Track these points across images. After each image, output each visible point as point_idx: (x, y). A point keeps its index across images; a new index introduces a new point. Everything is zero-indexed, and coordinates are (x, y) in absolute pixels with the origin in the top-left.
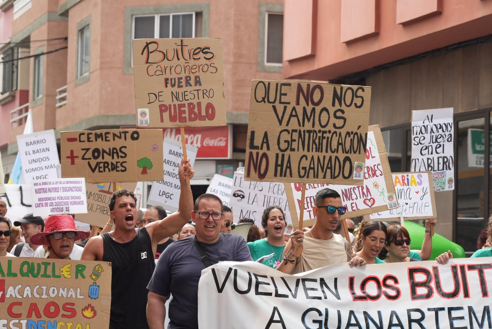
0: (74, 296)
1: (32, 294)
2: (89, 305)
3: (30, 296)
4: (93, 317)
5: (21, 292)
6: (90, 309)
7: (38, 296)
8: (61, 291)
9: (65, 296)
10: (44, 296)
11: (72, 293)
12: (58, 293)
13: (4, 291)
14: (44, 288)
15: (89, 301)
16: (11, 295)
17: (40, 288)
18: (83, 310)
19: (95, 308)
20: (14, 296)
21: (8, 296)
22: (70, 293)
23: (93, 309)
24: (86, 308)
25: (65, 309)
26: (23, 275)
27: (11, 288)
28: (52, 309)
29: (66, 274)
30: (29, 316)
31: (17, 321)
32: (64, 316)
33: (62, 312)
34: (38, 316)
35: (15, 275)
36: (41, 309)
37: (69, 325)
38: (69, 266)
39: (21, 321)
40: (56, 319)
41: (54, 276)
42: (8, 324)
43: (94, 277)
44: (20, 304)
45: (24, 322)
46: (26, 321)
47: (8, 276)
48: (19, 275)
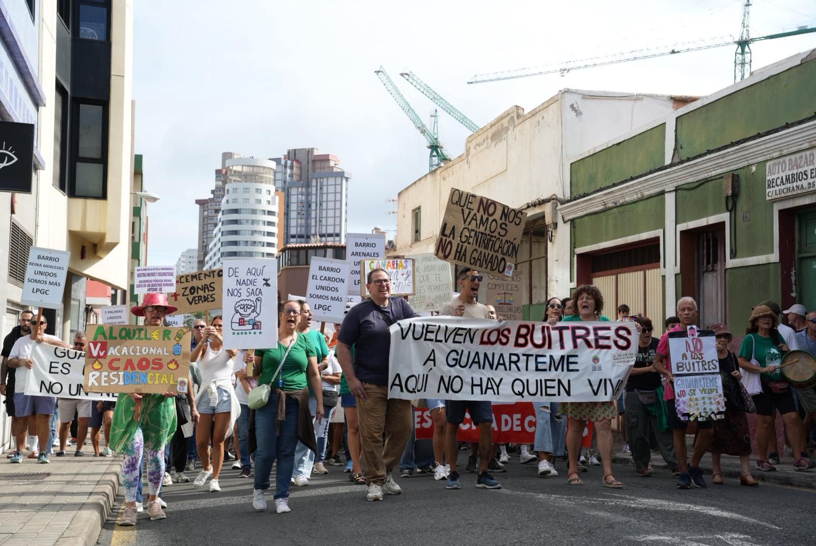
0: (161, 353)
1: (128, 352)
2: (173, 360)
3: (127, 354)
4: (176, 369)
5: (119, 352)
6: (174, 363)
7: (133, 354)
8: (151, 350)
9: (154, 353)
10: (138, 354)
11: (160, 351)
12: (149, 351)
13: (106, 350)
14: (138, 348)
15: (173, 357)
16: (112, 353)
17: (135, 347)
18: (168, 363)
19: (178, 362)
20: (114, 354)
21: (109, 354)
22: (158, 351)
23: (176, 363)
24: (171, 362)
25: (154, 363)
26: (121, 338)
27: (112, 348)
28: (144, 363)
29: (155, 337)
30: (126, 368)
31: (116, 373)
32: (153, 368)
33: (152, 365)
34: (133, 368)
35: (115, 338)
36: (135, 363)
37: (157, 375)
38: (158, 331)
39: (119, 373)
40: (147, 370)
41: (146, 338)
42: (109, 375)
43: (177, 339)
44: (118, 360)
45: (121, 374)
46: (123, 373)
47: (110, 338)
48: (118, 338)
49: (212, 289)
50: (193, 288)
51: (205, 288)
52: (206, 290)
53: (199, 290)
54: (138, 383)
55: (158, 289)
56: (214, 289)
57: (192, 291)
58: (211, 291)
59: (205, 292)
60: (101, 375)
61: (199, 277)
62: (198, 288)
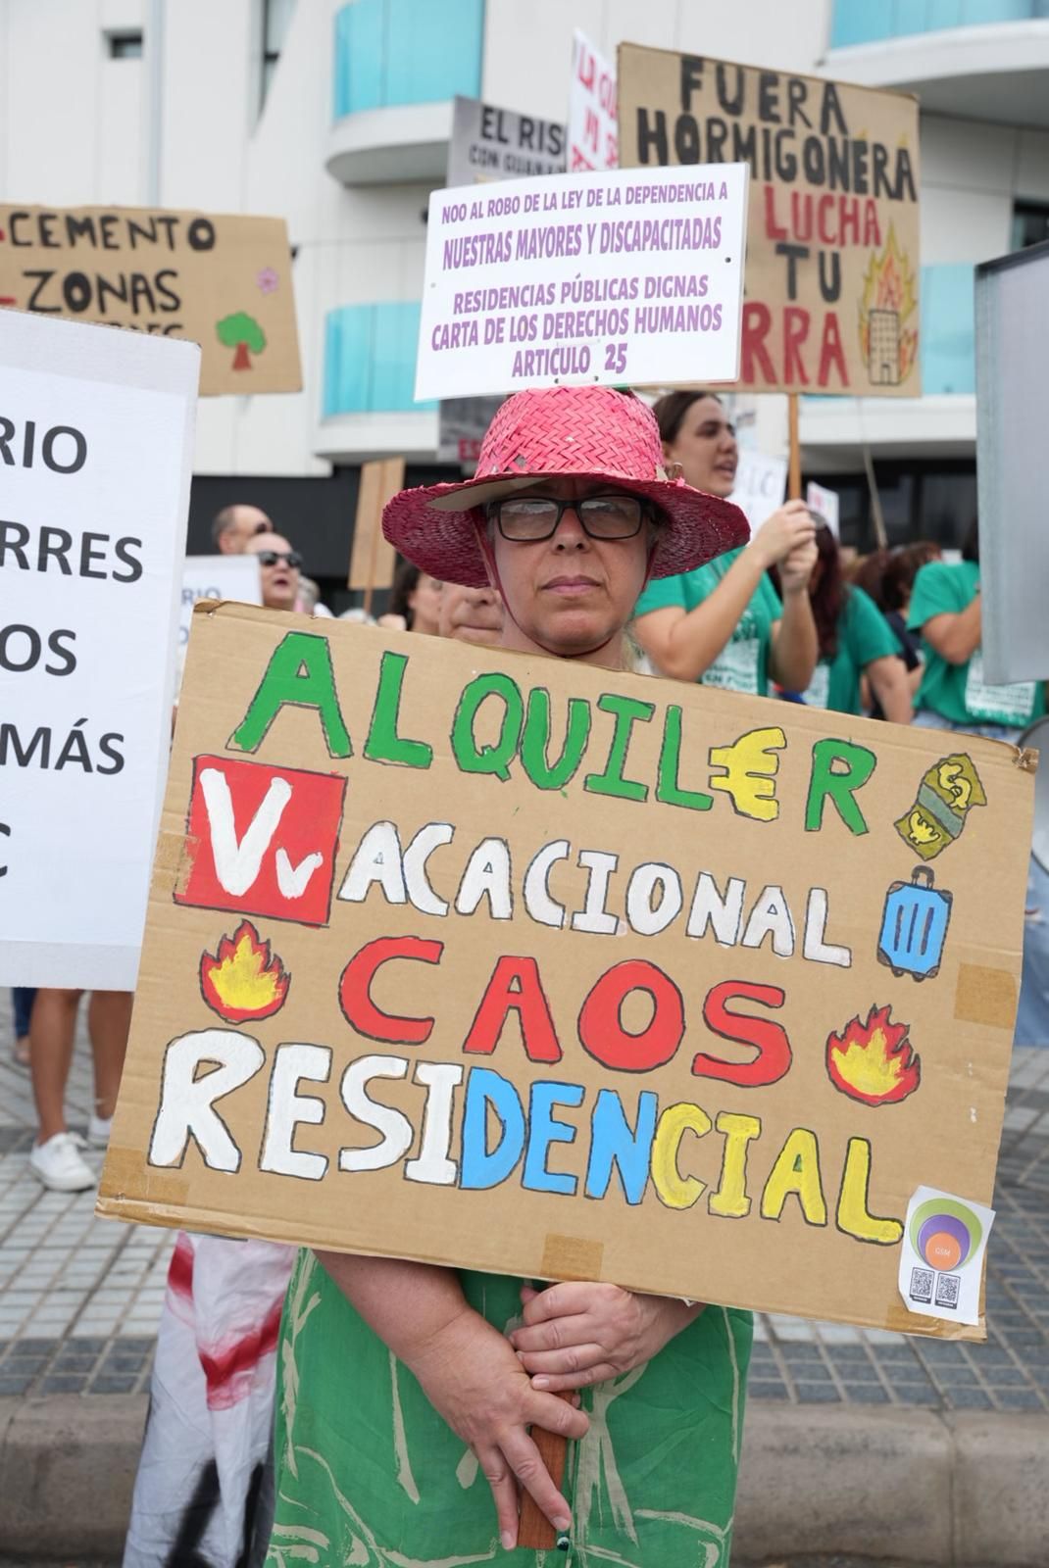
0: (784, 943)
1: (517, 894)
2: (878, 1015)
3: (501, 908)
4: (896, 1096)
5: (445, 876)
6: (879, 1040)
7: (551, 914)
8: (706, 897)
9: (726, 931)
10: (594, 920)
11: (772, 919)
12: (686, 907)
13: (332, 850)
14: (601, 864)
15: (884, 989)
16: (377, 885)
17: (574, 859)
18: (835, 1041)
19: (916, 1041)
20: (395, 894)
21: (353, 888)
22: (761, 920)
23: (898, 1046)
24: (857, 1031)
25: (719, 1021)
26: (470, 758)
27: (381, 841)
28: (637, 1011)
29: (746, 793)
30: (481, 1038)
31: (398, 1068)
32: (706, 1066)
33: (699, 1038)
34: (543, 1047)
35: (418, 756)
36: (565, 999)
37: (739, 1130)
38: (774, 738)
39: (425, 1074)
40: (657, 1079)
41: (671, 793)
42: (335, 1077)
43: (922, 833)
44: (430, 951)
45: (441, 1079)
46: (454, 1074)
47: (371, 752)
48: (443, 758)
49: (170, 302)
50: (76, 280)
51: (136, 292)
52: (142, 300)
53: (108, 297)
54: (577, 1189)
55: (599, 357)
56: (178, 302)
57: (77, 294)
58: (165, 308)
59: (136, 310)
60: (269, 1066)
61: (106, 235)
62: (103, 286)
